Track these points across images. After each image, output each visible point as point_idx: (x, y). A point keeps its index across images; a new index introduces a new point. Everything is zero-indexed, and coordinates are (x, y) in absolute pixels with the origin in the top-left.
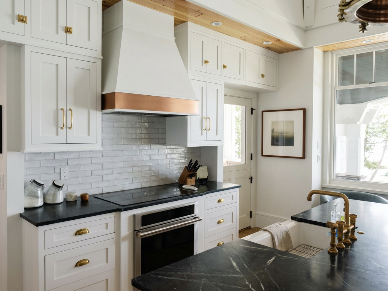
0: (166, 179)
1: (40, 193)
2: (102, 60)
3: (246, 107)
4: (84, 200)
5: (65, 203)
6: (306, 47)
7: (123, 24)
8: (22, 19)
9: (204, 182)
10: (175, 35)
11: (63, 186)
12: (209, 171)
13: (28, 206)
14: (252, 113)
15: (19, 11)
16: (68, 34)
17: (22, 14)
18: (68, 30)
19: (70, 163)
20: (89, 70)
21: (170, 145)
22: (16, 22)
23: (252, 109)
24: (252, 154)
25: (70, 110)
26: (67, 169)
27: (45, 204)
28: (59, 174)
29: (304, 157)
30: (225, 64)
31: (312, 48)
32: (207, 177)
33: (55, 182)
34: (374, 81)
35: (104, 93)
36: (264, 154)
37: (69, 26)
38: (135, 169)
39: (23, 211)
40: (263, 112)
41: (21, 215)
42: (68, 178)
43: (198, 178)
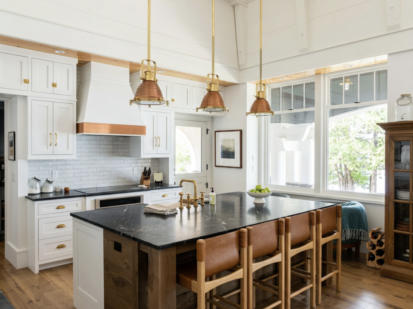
0: (130, 181)
1: (38, 185)
2: (77, 101)
3: (202, 128)
4: (67, 191)
5: (54, 192)
6: (240, 83)
7: (91, 77)
8: (26, 81)
9: (160, 184)
10: (131, 81)
11: (53, 182)
12: (164, 177)
13: (30, 193)
14: (207, 133)
15: (25, 77)
16: (54, 88)
17: (27, 79)
18: (54, 85)
19: (58, 168)
20: (68, 108)
21: (133, 157)
22: (23, 83)
23: (207, 130)
24: (207, 165)
25: (56, 134)
26: (57, 172)
27: (41, 193)
28: (51, 175)
29: (241, 167)
30: (173, 98)
31: (245, 83)
32: (162, 180)
33: (48, 179)
34: (292, 109)
35: (78, 123)
36: (216, 165)
37: (54, 82)
38: (105, 173)
39: (27, 195)
40: (216, 132)
41: (26, 197)
42: (57, 178)
43: (155, 181)
